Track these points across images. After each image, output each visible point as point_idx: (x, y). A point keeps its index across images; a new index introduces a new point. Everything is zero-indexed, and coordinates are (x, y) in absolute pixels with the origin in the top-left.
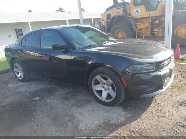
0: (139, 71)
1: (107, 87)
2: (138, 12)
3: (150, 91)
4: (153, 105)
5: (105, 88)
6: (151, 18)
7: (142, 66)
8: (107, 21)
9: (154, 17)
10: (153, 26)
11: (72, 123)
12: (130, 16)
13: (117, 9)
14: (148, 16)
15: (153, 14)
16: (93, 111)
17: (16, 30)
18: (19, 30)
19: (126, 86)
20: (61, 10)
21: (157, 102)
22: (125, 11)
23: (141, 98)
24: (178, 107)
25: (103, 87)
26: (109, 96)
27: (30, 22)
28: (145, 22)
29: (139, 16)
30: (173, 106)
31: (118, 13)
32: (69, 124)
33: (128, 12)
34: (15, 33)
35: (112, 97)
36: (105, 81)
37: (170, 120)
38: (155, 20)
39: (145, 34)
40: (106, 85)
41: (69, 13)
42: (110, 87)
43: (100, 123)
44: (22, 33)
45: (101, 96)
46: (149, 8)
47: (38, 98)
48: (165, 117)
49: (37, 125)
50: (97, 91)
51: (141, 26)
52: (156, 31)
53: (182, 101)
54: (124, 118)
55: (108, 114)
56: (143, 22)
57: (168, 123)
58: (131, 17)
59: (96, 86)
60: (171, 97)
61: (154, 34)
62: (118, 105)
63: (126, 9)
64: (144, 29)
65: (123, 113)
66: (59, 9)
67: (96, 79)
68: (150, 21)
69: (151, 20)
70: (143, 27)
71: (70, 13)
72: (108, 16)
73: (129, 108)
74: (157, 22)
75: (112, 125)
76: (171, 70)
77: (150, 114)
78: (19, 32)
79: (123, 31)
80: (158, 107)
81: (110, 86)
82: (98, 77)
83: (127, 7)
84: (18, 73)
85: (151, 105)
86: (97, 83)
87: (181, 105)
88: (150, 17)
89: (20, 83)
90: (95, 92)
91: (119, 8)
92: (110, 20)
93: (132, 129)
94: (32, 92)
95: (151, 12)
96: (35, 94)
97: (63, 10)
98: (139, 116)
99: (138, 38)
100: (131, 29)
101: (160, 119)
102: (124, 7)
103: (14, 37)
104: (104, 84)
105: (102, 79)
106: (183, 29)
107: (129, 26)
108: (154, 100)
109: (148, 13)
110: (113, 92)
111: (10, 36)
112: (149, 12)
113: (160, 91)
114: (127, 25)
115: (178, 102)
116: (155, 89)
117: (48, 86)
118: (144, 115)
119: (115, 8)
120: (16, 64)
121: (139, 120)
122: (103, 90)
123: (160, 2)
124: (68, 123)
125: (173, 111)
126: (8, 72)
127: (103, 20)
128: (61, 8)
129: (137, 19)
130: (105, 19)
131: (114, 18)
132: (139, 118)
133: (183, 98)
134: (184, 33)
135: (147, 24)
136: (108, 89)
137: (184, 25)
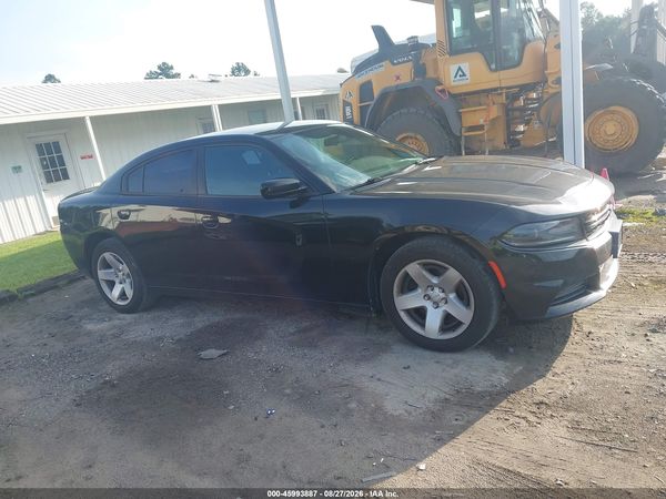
0: (538, 240)
1: (442, 295)
2: (464, 75)
3: (567, 295)
4: (575, 337)
5: (437, 299)
6: (504, 91)
7: (544, 226)
8: (361, 107)
9: (516, 87)
10: (511, 115)
11: (360, 402)
12: (440, 88)
13: (394, 64)
14: (496, 85)
15: (510, 78)
16: (409, 367)
17: (39, 147)
18: (47, 145)
19: (503, 285)
20: (165, 71)
21: (586, 328)
22: (420, 70)
23: (547, 316)
24: (646, 335)
25: (429, 298)
26: (449, 322)
27: (91, 118)
28: (488, 105)
29: (466, 85)
30: (633, 335)
31: (398, 78)
32: (353, 405)
33: (430, 74)
34: (35, 157)
35: (460, 323)
36: (435, 280)
37: (635, 368)
38: (515, 97)
39: (490, 140)
40: (437, 290)
41: (213, 81)
42: (452, 296)
43: (442, 395)
44: (61, 156)
45: (423, 325)
46: (498, 61)
47: (212, 353)
48: (620, 362)
49: (256, 419)
50: (408, 311)
51: (475, 117)
52: (523, 133)
53: (655, 321)
54: (507, 375)
55: (456, 371)
56: (480, 105)
57: (632, 374)
58: (442, 91)
59: (404, 296)
60: (620, 314)
61: (518, 141)
62: (477, 348)
63: (424, 64)
64: (486, 128)
65: (499, 364)
66: (159, 67)
67: (407, 274)
68: (503, 99)
69: (507, 98)
70: (481, 122)
71: (217, 81)
72: (366, 90)
73: (511, 350)
74: (521, 102)
75: (481, 395)
76: (615, 236)
77: (577, 361)
78: (50, 152)
79: (418, 137)
80: (593, 342)
81: (451, 292)
82: (413, 269)
83: (427, 59)
84: (111, 284)
85: (571, 339)
86: (409, 285)
87: (654, 331)
88: (501, 88)
89: (122, 316)
90: (402, 314)
91: (399, 63)
92: (372, 103)
93: (538, 398)
94: (182, 336)
95: (504, 74)
96: (196, 342)
97: (174, 72)
98: (548, 368)
99: (466, 154)
100: (445, 126)
101: (607, 367)
102: (417, 59)
103: (34, 173)
104: (432, 287)
105: (424, 272)
106: (608, 120)
107: (439, 121)
108: (575, 326)
109: (495, 75)
110: (463, 308)
111: (17, 169)
112: (497, 74)
113: (594, 296)
114: (430, 116)
115: (642, 325)
116: (578, 291)
117: (228, 316)
118: (559, 364)
119: (386, 63)
120: (107, 255)
121: (549, 375)
122: (429, 305)
123: (530, 41)
124: (347, 403)
125: (637, 347)
126: (56, 287)
127: (346, 104)
128: (164, 64)
129: (460, 95)
130: (354, 100)
131: (384, 95)
132: (548, 371)
133: (653, 313)
134: (614, 134)
135: (495, 112)
136: (446, 303)
137: (612, 108)
